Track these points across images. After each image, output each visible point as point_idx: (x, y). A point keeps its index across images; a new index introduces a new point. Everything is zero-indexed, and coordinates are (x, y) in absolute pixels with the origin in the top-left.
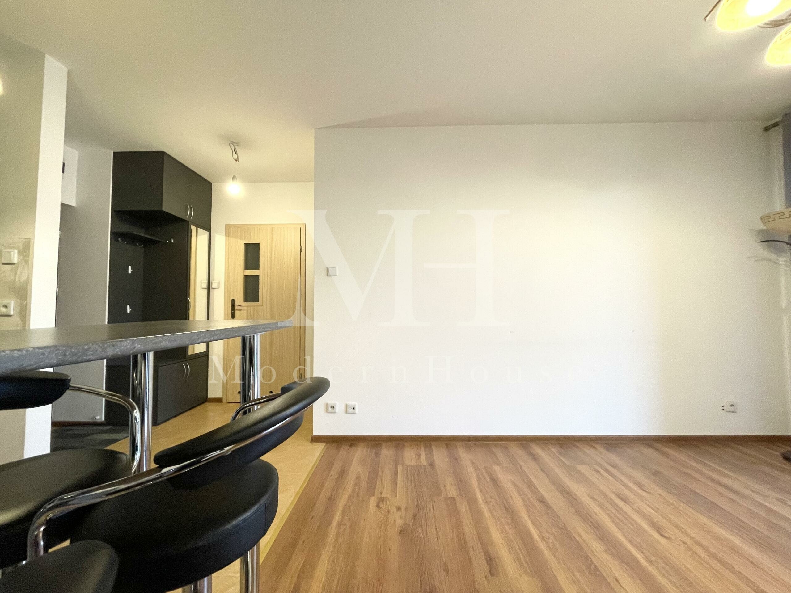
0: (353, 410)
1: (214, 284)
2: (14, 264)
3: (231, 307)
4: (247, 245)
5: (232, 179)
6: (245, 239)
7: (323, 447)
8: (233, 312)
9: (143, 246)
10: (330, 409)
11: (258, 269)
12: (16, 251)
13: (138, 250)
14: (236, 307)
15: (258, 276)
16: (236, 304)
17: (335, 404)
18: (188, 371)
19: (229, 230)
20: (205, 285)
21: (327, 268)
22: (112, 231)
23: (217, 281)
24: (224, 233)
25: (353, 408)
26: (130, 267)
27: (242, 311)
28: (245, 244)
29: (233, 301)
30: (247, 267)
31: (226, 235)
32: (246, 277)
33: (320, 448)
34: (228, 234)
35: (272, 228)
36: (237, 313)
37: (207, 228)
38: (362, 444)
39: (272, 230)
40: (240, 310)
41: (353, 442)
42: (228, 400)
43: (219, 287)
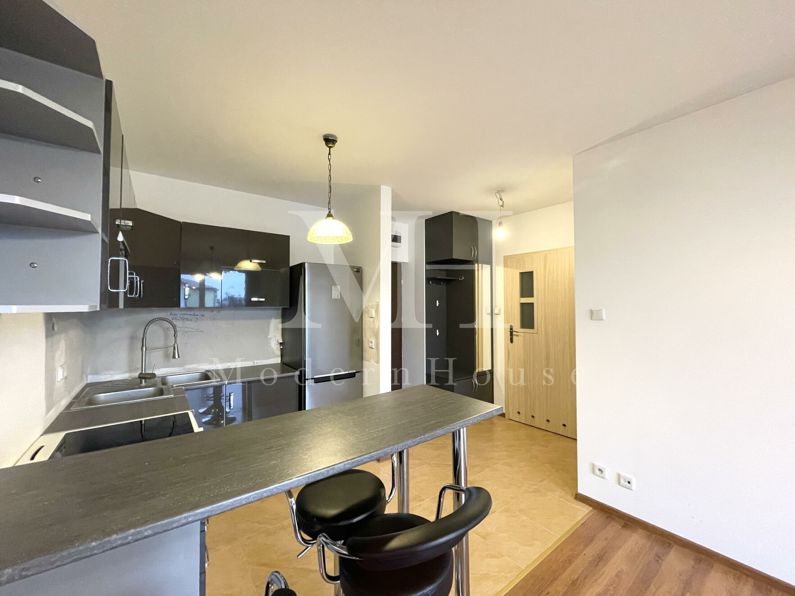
0: (628, 484)
1: (496, 311)
2: (373, 318)
3: (509, 333)
4: (522, 274)
5: (498, 226)
6: (520, 268)
7: (587, 511)
8: (511, 337)
9: (445, 284)
10: (598, 472)
11: (533, 296)
12: (374, 310)
13: (443, 287)
14: (514, 333)
15: (532, 304)
16: (514, 330)
17: (604, 469)
18: (476, 387)
19: (508, 261)
20: (489, 311)
21: (591, 310)
22: (427, 277)
23: (499, 308)
24: (503, 266)
25: (629, 482)
26: (437, 301)
27: (519, 337)
28: (520, 273)
29: (511, 329)
30: (523, 295)
31: (504, 266)
32: (522, 305)
33: (584, 510)
34: (506, 265)
35: (545, 254)
36: (515, 338)
37: (489, 262)
38: (640, 531)
39: (546, 256)
40: (518, 336)
41: (628, 523)
42: (509, 417)
43: (500, 313)
